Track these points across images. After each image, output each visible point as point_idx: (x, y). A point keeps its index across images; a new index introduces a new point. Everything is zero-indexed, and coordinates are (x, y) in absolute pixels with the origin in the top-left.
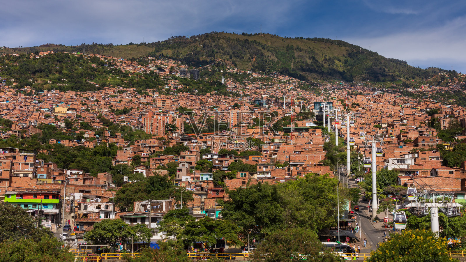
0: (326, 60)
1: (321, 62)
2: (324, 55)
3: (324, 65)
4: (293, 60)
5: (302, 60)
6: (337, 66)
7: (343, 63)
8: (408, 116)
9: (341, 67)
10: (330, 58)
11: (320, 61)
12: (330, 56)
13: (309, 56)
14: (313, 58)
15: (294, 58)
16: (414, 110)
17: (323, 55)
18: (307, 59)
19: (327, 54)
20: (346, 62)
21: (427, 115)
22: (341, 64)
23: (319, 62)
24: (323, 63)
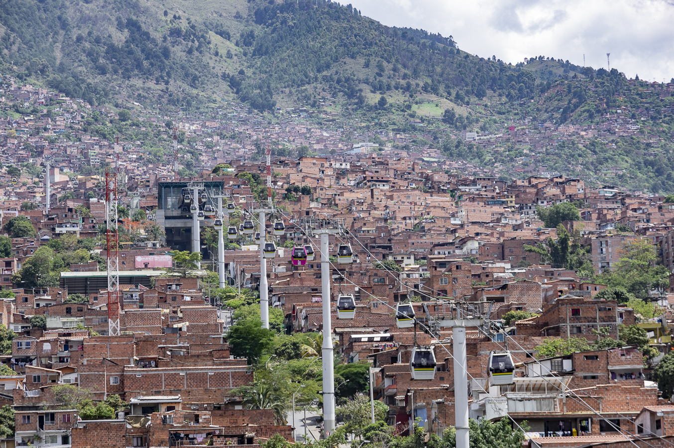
0: (176, 32)
1: (159, 41)
2: (170, 17)
3: (172, 49)
4: (62, 32)
5: (95, 33)
6: (217, 54)
7: (237, 44)
8: (478, 229)
9: (229, 56)
10: (193, 27)
11: (157, 36)
12: (193, 19)
13: (118, 19)
14: (133, 26)
15: (64, 25)
16: (497, 209)
17: (166, 14)
18: (112, 30)
19: (181, 13)
20: (247, 39)
21: (541, 225)
22: (231, 46)
23: (153, 41)
24: (168, 44)
